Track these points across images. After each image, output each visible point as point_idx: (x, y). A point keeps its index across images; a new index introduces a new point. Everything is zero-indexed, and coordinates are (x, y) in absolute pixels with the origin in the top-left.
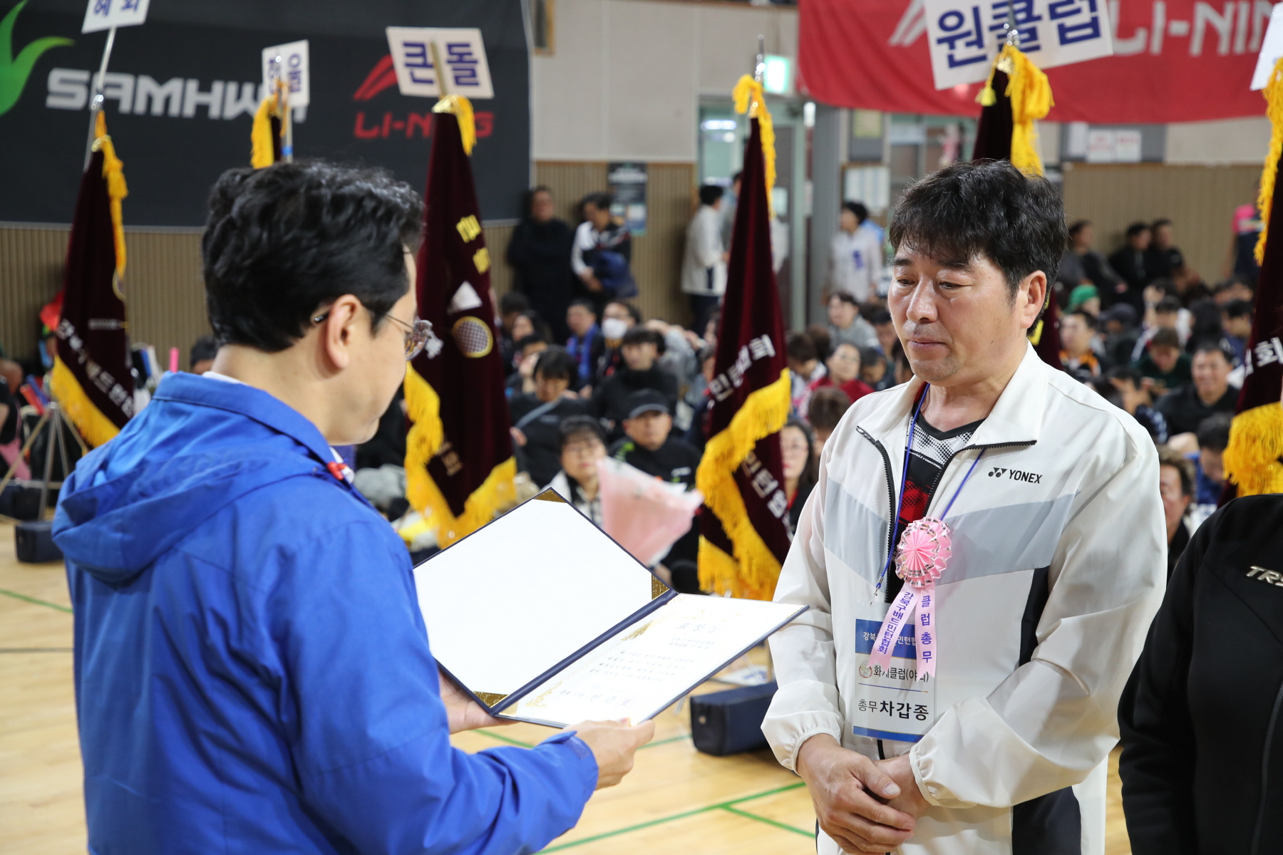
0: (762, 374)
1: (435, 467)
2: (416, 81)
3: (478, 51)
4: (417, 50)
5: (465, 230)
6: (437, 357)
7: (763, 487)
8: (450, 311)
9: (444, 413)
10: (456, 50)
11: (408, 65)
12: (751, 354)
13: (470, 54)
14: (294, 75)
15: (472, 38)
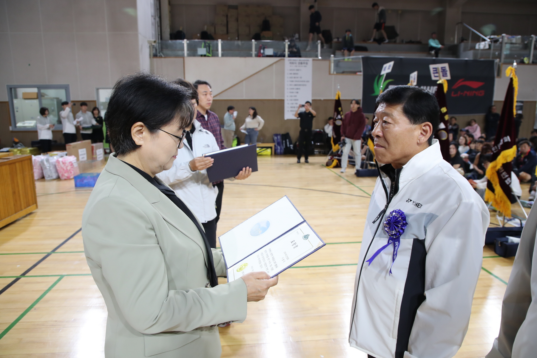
0: (507, 146)
2: (435, 76)
4: (435, 69)
5: (443, 110)
7: (504, 176)
10: (443, 69)
11: (434, 73)
12: (503, 141)
14: (414, 79)
15: (446, 65)
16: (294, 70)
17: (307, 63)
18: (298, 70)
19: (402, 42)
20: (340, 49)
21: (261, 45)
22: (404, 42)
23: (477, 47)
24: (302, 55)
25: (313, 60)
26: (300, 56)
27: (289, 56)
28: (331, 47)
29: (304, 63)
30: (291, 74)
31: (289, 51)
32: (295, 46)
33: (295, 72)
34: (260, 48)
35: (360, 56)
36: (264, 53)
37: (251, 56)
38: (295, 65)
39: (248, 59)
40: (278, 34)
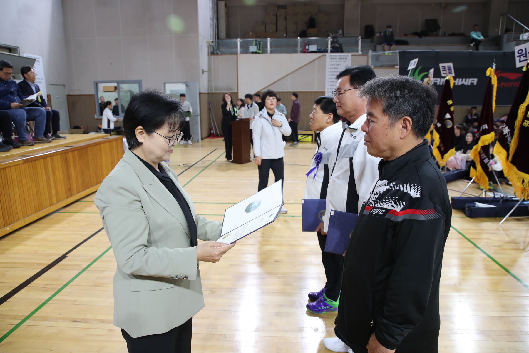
0: (486, 132)
1: (439, 148)
2: (444, 74)
3: (452, 67)
4: (443, 68)
5: (449, 103)
6: (440, 127)
7: (483, 157)
8: (445, 118)
9: (440, 138)
10: (449, 67)
11: (443, 71)
12: (482, 128)
13: (450, 68)
15: (451, 64)
16: (334, 65)
17: (346, 59)
18: (338, 65)
19: (444, 35)
20: (380, 43)
21: (306, 42)
22: (447, 35)
23: (521, 39)
24: (344, 50)
25: (352, 55)
26: (342, 52)
27: (331, 52)
28: (372, 42)
29: (344, 58)
30: (331, 68)
31: (331, 47)
32: (337, 42)
33: (336, 66)
34: (306, 44)
35: (397, 51)
36: (308, 49)
37: (296, 52)
38: (335, 60)
39: (294, 55)
40: (323, 30)
